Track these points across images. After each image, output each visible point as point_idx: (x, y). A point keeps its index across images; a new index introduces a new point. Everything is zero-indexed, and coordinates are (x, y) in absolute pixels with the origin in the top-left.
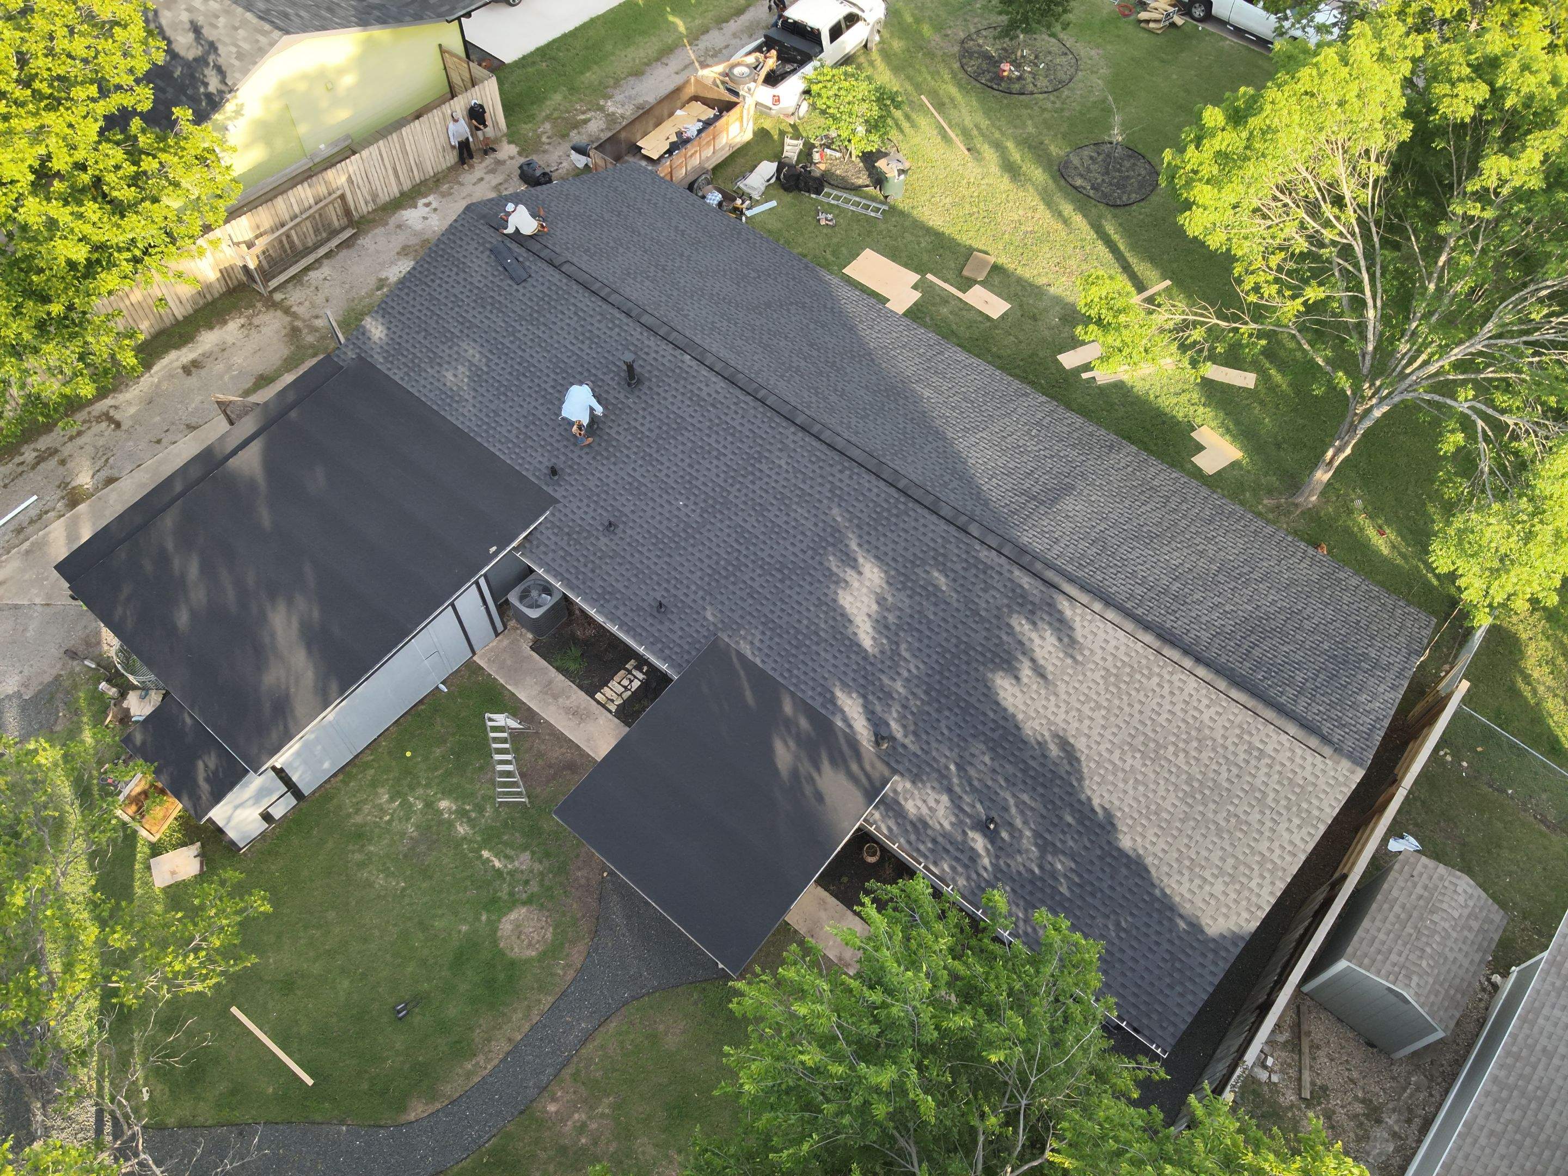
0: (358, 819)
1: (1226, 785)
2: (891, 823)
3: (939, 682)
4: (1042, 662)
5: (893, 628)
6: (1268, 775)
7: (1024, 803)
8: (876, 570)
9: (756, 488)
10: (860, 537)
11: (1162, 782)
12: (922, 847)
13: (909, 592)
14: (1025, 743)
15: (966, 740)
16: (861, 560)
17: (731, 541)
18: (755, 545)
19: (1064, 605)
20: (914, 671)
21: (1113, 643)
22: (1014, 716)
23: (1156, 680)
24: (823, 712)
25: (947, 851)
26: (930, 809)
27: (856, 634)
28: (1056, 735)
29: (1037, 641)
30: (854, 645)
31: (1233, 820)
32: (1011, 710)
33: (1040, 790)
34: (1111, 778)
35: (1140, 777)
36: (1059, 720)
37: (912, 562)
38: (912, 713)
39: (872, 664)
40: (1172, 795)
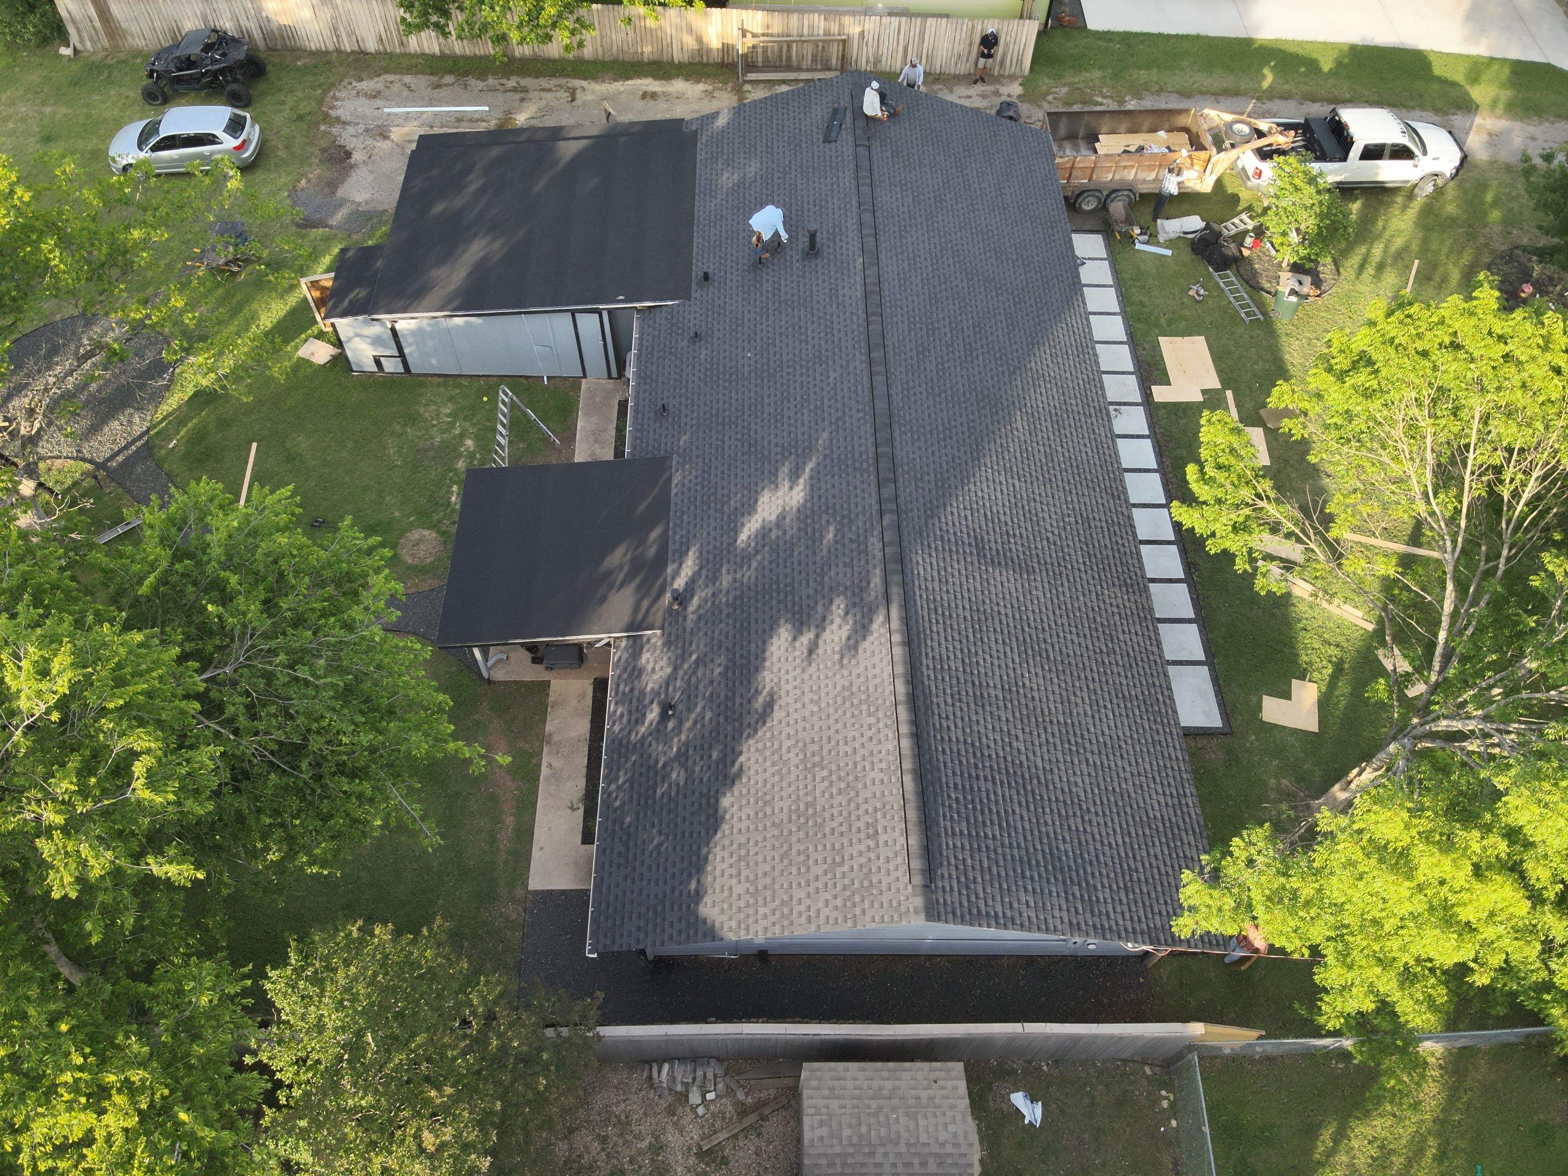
0: (422, 410)
1: (827, 830)
2: (625, 655)
3: (750, 599)
4: (821, 642)
5: (767, 540)
6: (861, 854)
7: (703, 718)
8: (802, 494)
9: (799, 379)
10: (818, 464)
11: (793, 788)
12: (622, 687)
13: (802, 526)
14: (749, 682)
15: (720, 647)
16: (801, 480)
17: (747, 402)
18: (756, 417)
19: (880, 618)
20: (746, 579)
21: (877, 671)
22: (764, 659)
23: (872, 720)
24: (670, 554)
25: (631, 702)
26: (653, 669)
27: (743, 525)
28: (772, 694)
29: (835, 627)
30: (735, 531)
31: (802, 857)
32: (767, 654)
33: (722, 719)
34: (768, 753)
35: (784, 771)
36: (786, 687)
37: (828, 508)
38: (713, 603)
39: (729, 552)
40: (789, 802)
